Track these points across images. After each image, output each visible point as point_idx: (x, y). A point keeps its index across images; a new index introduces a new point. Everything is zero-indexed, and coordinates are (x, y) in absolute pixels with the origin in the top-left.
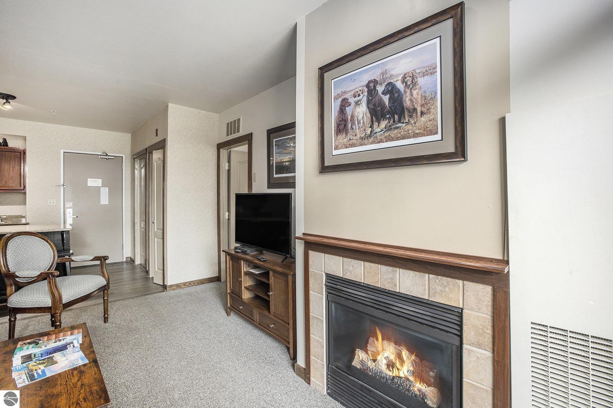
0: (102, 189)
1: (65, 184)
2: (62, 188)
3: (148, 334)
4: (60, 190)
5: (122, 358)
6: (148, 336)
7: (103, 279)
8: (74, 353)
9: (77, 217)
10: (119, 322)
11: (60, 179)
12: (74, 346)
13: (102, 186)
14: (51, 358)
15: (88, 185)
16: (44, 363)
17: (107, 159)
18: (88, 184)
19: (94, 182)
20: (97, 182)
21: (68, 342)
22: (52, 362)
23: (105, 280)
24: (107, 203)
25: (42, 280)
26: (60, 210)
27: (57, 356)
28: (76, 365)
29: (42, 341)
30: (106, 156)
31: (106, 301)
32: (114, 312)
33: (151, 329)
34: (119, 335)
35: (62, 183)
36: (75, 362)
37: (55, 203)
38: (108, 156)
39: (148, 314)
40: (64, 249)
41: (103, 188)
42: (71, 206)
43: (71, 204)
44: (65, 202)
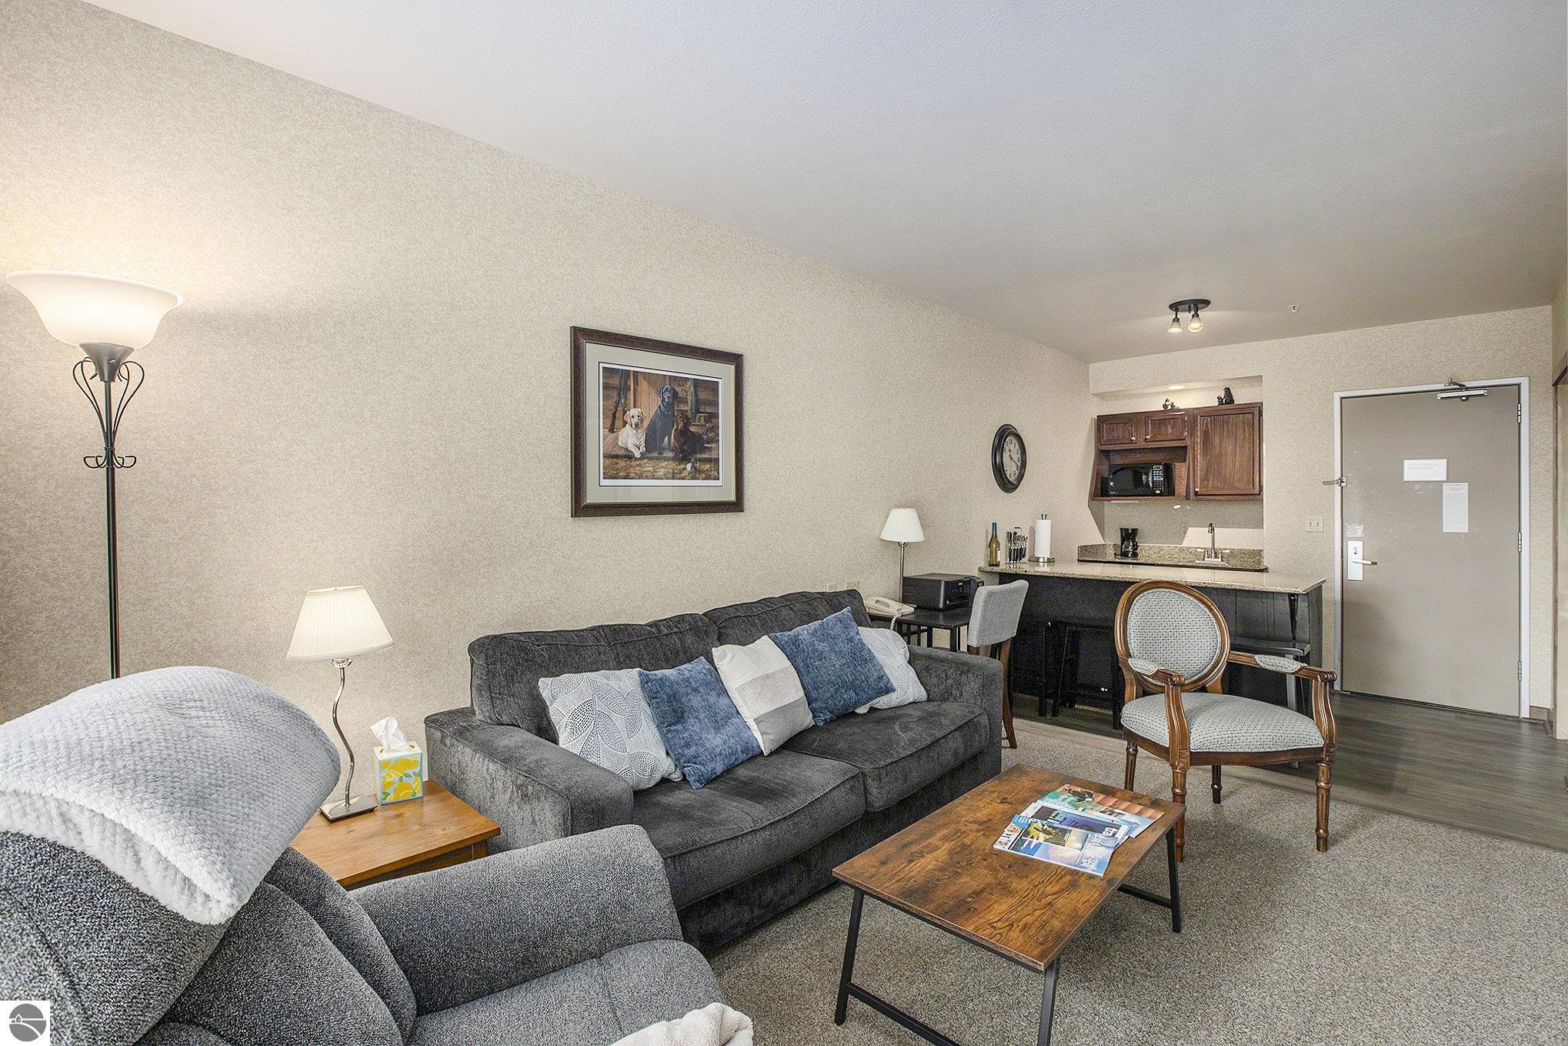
0: (1447, 489)
1: (1344, 479)
2: (1337, 488)
3: (1403, 940)
4: (1333, 495)
5: (1281, 948)
6: (1395, 947)
7: (1315, 729)
8: (1102, 846)
9: (1373, 563)
10: (1352, 867)
11: (1331, 465)
12: (1114, 835)
13: (1448, 478)
14: (1064, 832)
15: (1406, 479)
16: (1049, 833)
17: (1464, 398)
18: (1405, 476)
19: (1421, 470)
20: (1431, 468)
21: (1115, 822)
22: (1058, 836)
23: (1319, 734)
24: (1464, 528)
25: (1195, 691)
26: (1334, 543)
27: (1075, 836)
28: (1082, 867)
29: (1091, 799)
30: (1461, 390)
31: (1323, 792)
32: (1363, 837)
33: (1423, 933)
34: (1322, 894)
35: (1337, 476)
36: (1086, 861)
37: (1321, 524)
38: (1467, 389)
39: (1456, 892)
40: (1294, 638)
41: (1452, 485)
42: (1359, 534)
43: (1359, 530)
44: (1345, 524)
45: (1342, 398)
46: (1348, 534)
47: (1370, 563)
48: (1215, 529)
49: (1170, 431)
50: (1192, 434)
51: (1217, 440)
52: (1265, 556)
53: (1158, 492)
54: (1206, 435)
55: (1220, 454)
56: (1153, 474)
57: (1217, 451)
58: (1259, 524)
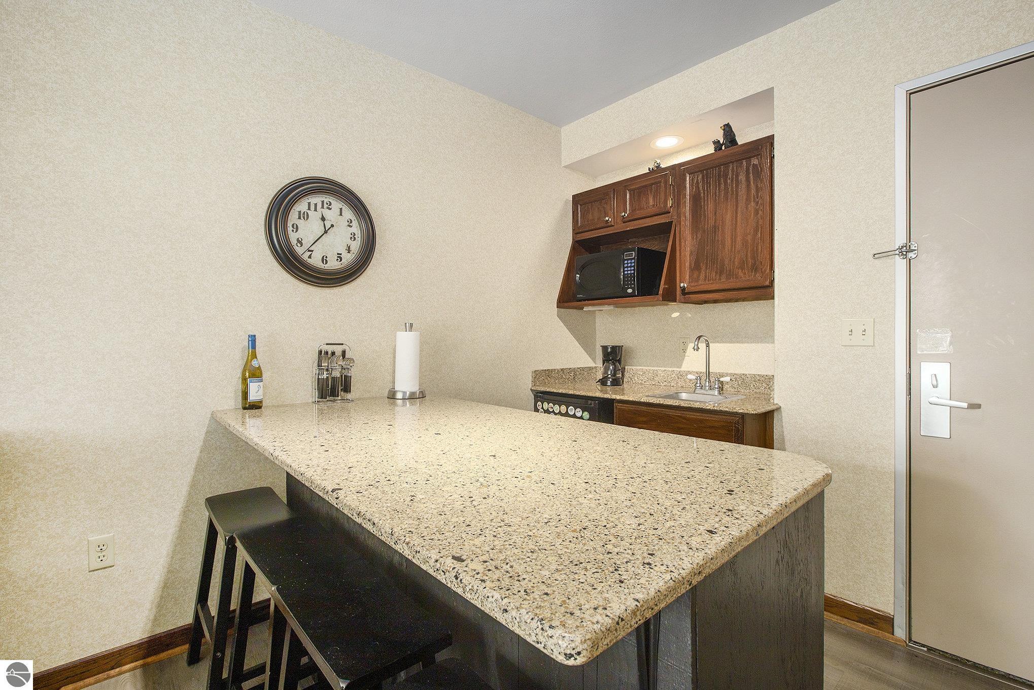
1: (914, 245)
2: (900, 264)
4: (892, 277)
9: (970, 405)
11: (890, 221)
26: (894, 365)
35: (900, 240)
37: (870, 332)
42: (945, 347)
43: (944, 341)
44: (915, 330)
45: (911, 93)
46: (920, 348)
47: (965, 405)
48: (711, 345)
49: (651, 202)
50: (678, 204)
51: (711, 206)
52: (776, 387)
53: (630, 291)
54: (696, 199)
55: (715, 228)
56: (623, 266)
57: (712, 222)
58: (766, 335)
